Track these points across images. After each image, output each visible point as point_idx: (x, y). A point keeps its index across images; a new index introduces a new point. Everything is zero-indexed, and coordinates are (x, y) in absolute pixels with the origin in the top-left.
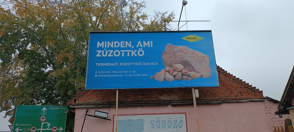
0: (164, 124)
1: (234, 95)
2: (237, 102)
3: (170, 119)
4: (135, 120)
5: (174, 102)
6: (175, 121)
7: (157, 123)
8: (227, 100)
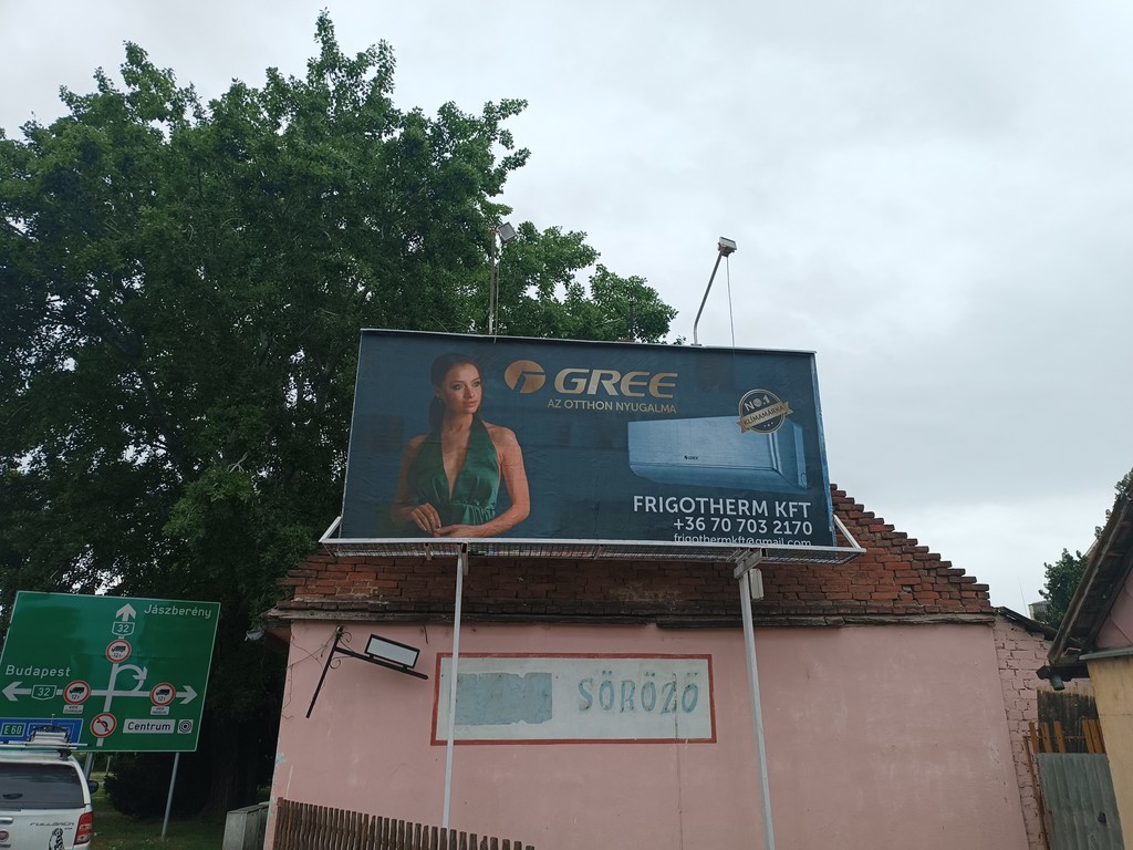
0: (628, 693)
1: (888, 596)
2: (899, 624)
3: (651, 679)
4: (522, 675)
5: (666, 611)
6: (670, 686)
7: (601, 690)
8: (862, 615)
